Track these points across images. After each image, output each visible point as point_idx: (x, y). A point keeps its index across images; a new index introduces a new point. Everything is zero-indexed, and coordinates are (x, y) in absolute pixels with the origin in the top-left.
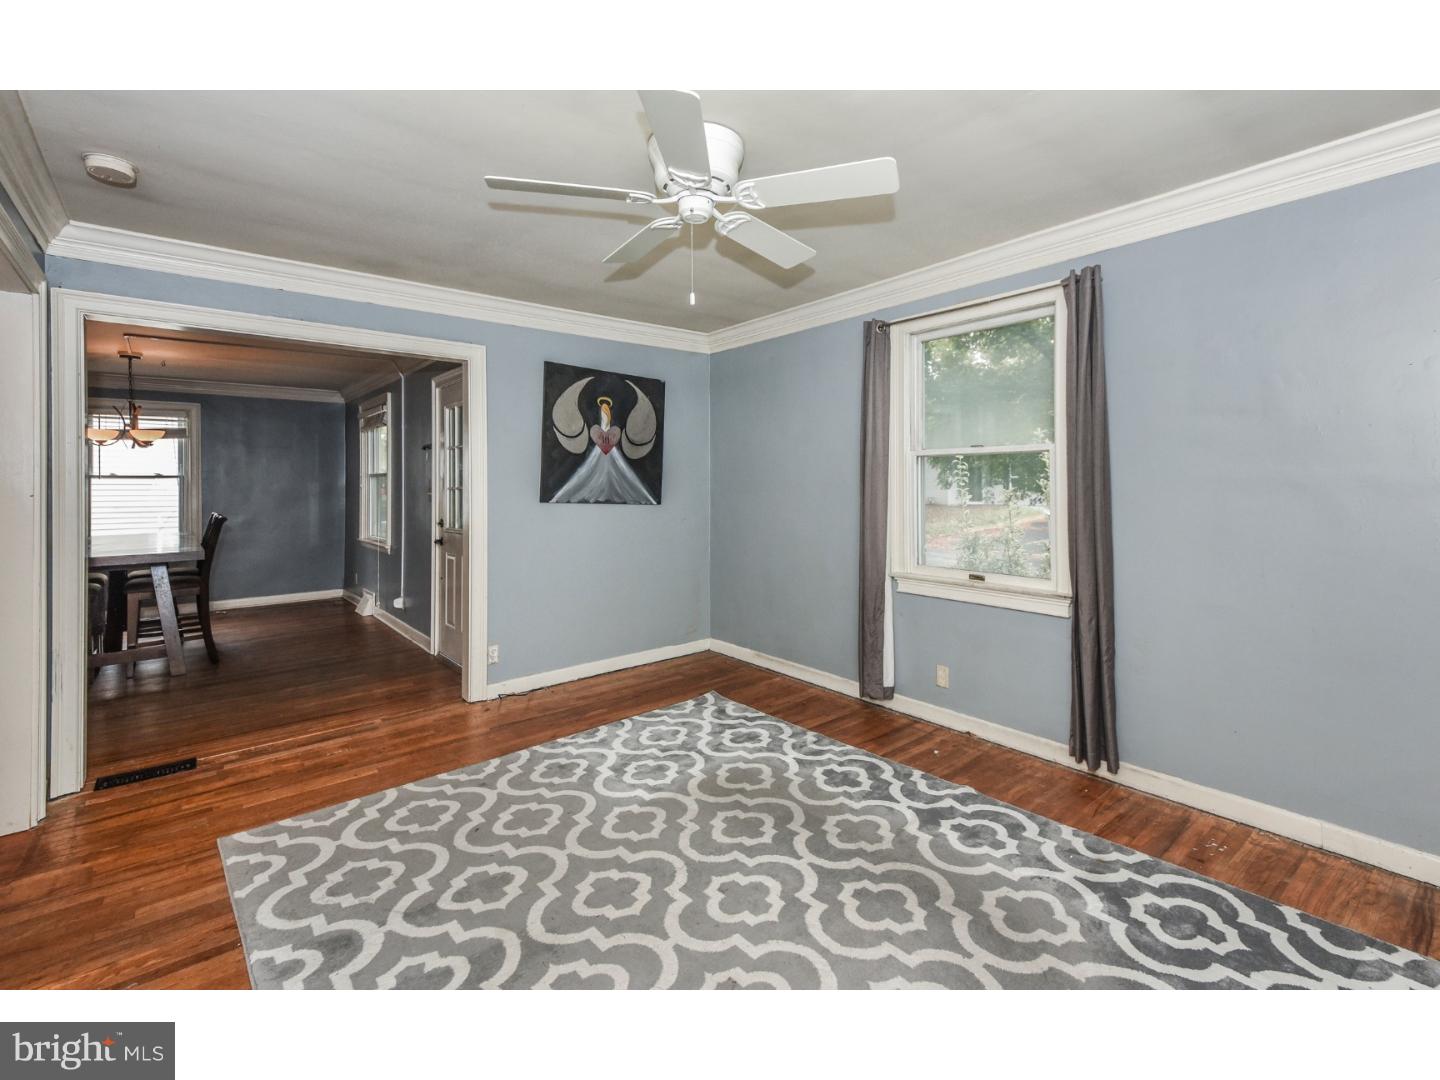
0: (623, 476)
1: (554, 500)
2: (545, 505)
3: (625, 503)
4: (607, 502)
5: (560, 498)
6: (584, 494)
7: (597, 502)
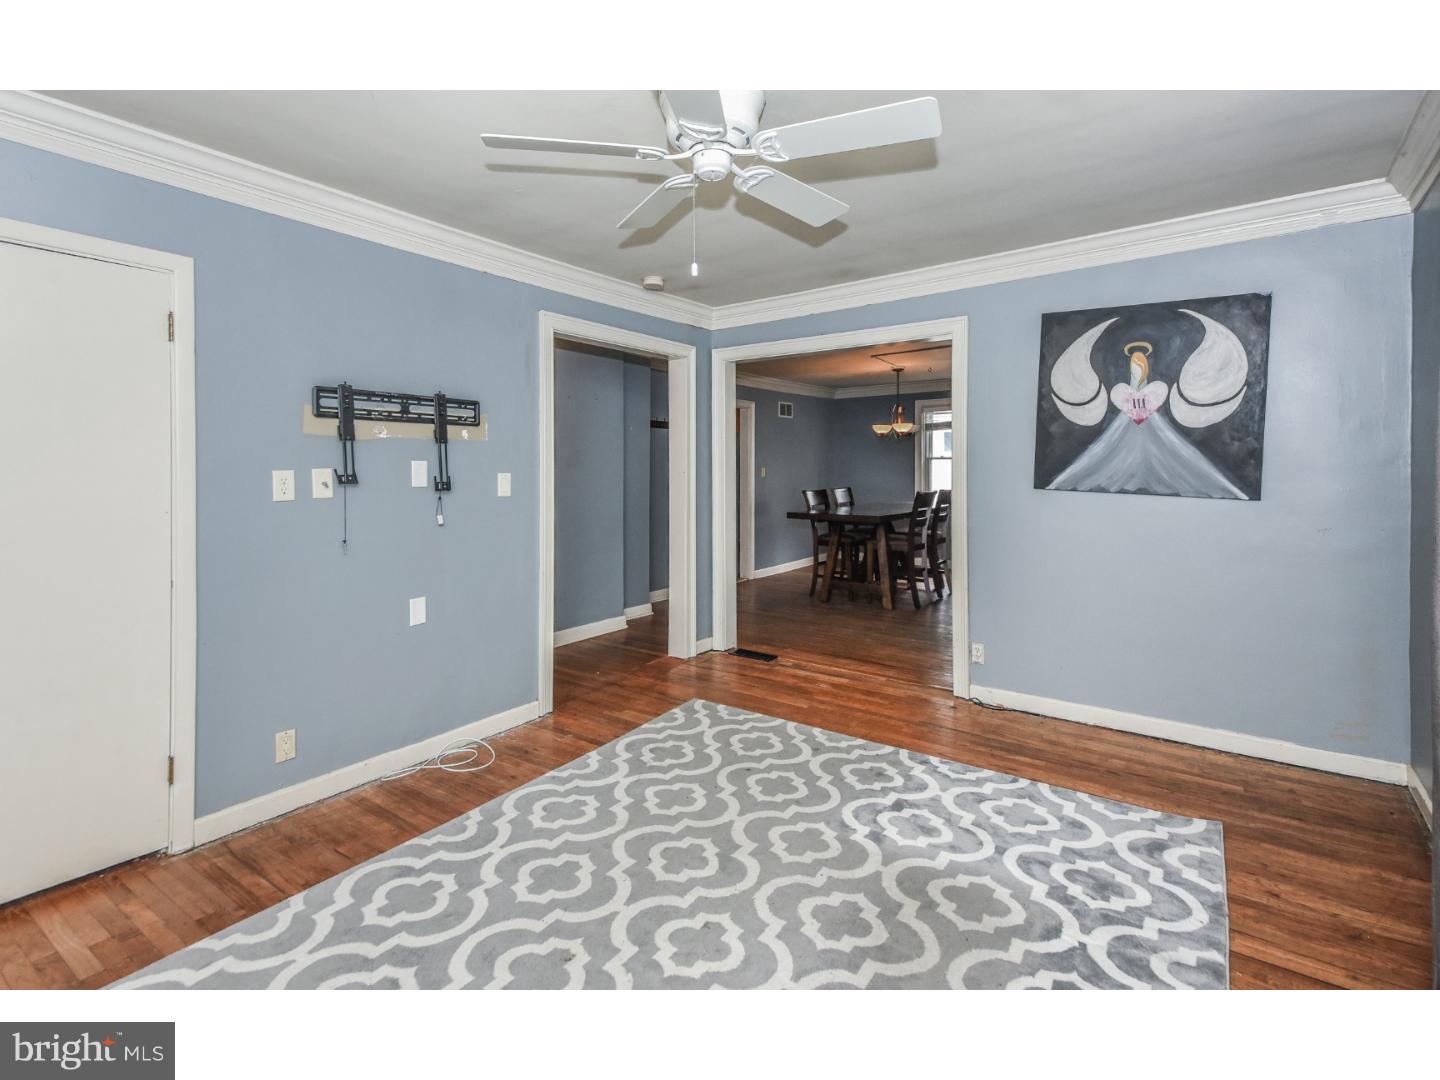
0: (1174, 455)
1: (1052, 486)
2: (1040, 491)
3: (1177, 495)
4: (1142, 491)
5: (1059, 484)
6: (1100, 479)
7: (1122, 491)
